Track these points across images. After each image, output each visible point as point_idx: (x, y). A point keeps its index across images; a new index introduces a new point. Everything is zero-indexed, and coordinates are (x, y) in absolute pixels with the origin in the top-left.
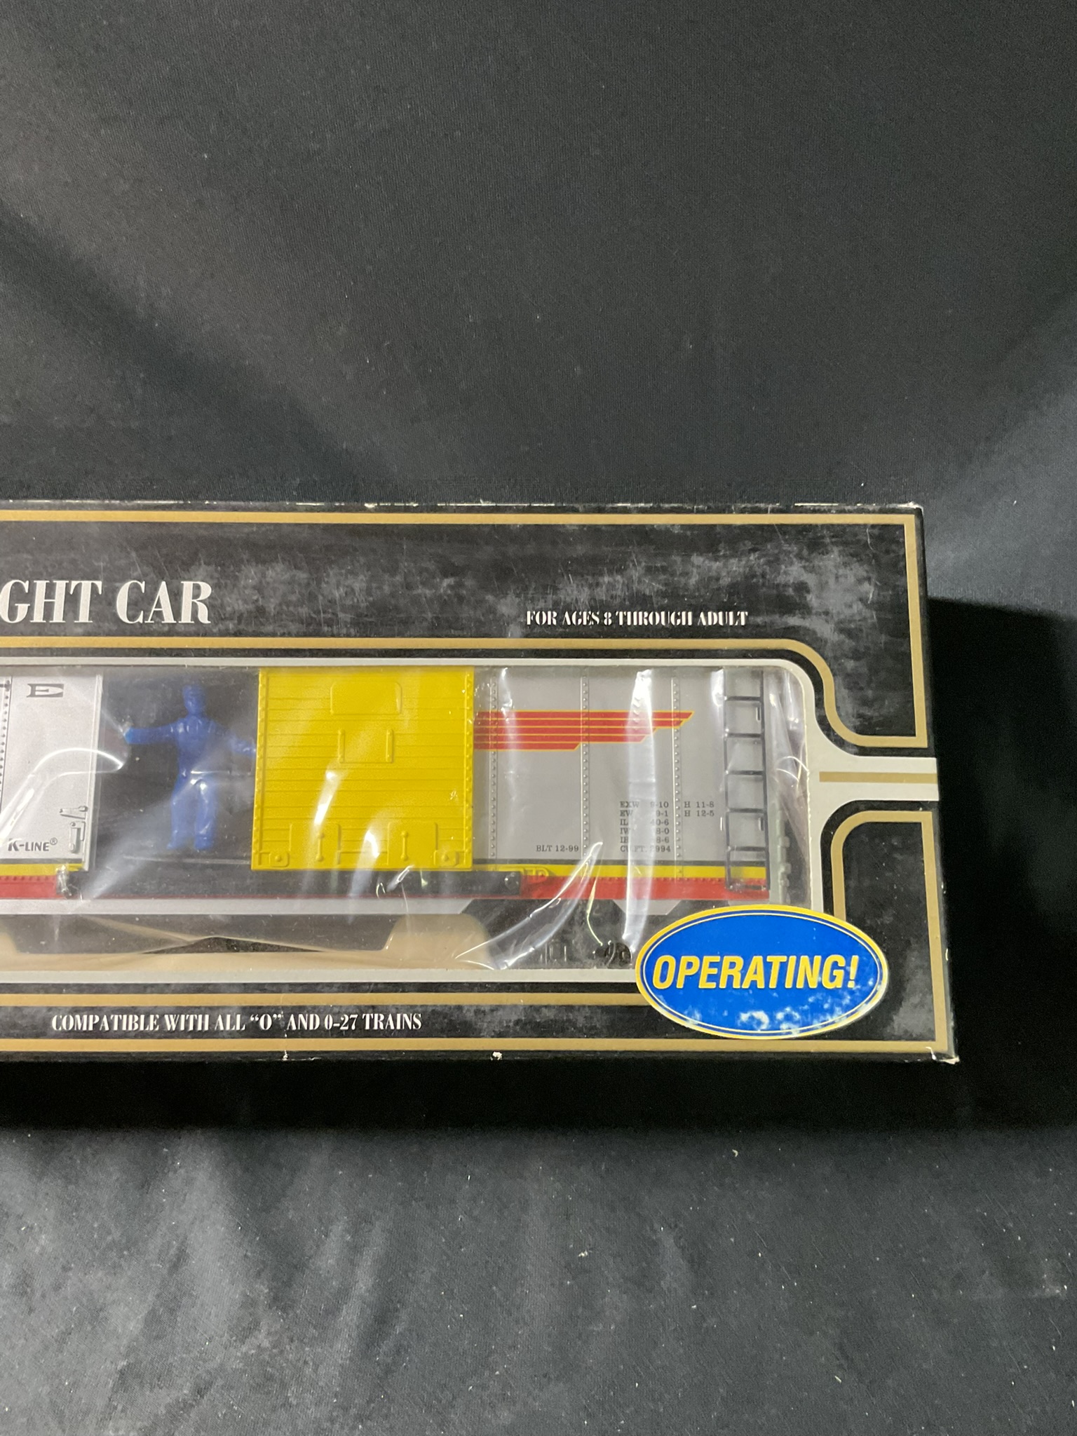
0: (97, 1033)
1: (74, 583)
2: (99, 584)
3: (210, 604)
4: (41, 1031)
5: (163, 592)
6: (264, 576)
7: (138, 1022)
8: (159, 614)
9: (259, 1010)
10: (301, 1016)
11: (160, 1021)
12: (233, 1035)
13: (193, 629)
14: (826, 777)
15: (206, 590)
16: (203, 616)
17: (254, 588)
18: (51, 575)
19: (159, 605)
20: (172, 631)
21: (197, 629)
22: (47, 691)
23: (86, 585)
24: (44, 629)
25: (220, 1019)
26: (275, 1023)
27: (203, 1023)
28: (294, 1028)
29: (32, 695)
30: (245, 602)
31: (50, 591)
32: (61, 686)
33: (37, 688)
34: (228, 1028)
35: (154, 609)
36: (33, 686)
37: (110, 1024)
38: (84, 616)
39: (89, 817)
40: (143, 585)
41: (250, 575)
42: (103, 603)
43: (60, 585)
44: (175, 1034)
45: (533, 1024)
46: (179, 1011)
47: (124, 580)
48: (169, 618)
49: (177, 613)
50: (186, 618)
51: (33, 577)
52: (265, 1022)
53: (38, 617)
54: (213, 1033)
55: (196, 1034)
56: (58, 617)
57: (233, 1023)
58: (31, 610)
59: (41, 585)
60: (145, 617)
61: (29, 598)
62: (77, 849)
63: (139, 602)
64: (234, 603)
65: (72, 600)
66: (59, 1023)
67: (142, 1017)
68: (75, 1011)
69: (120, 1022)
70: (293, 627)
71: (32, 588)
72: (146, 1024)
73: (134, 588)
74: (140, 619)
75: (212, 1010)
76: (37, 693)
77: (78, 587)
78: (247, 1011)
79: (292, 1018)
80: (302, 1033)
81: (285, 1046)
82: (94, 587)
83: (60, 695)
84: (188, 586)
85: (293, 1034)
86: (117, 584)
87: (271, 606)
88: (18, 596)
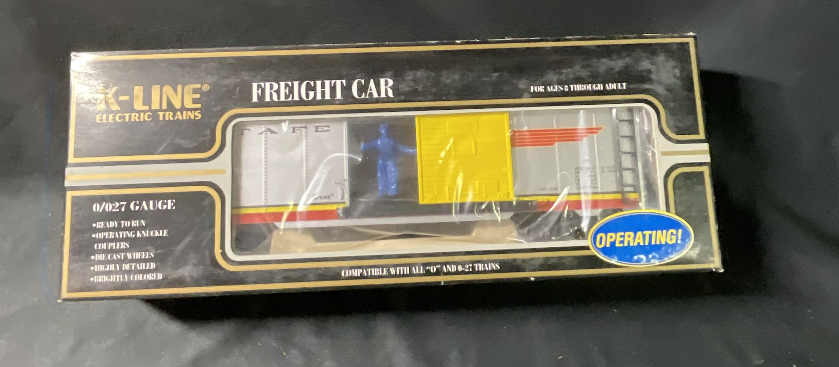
0: (362, 277)
1: (333, 82)
2: (344, 81)
3: (393, 88)
4: (337, 277)
5: (372, 84)
6: (415, 75)
7: (379, 271)
8: (371, 94)
9: (430, 264)
10: (448, 266)
11: (388, 271)
12: (419, 275)
13: (386, 100)
14: (664, 154)
15: (391, 82)
16: (391, 94)
17: (412, 80)
18: (322, 78)
19: (371, 90)
20: (377, 101)
21: (388, 100)
22: (323, 129)
23: (338, 82)
24: (323, 102)
25: (414, 268)
26: (437, 269)
27: (407, 270)
28: (445, 271)
29: (317, 131)
30: (409, 87)
31: (323, 86)
32: (328, 126)
33: (319, 128)
34: (417, 272)
35: (369, 91)
36: (317, 127)
37: (367, 273)
38: (339, 96)
39: (347, 184)
40: (363, 81)
41: (409, 76)
42: (347, 89)
43: (327, 82)
44: (396, 276)
45: (547, 265)
46: (395, 266)
47: (354, 80)
48: (375, 95)
49: (379, 93)
50: (383, 95)
51: (314, 80)
52: (433, 269)
53: (319, 97)
54: (411, 275)
55: (404, 276)
56: (328, 97)
57: (419, 270)
58: (315, 94)
59: (319, 83)
60: (365, 95)
61: (314, 89)
62: (343, 197)
63: (362, 89)
64: (404, 87)
65: (333, 89)
66: (345, 273)
67: (381, 269)
68: (352, 268)
69: (371, 272)
70: (430, 97)
71: (315, 84)
72: (383, 272)
73: (359, 83)
74: (363, 96)
75: (410, 265)
76: (319, 130)
77: (335, 83)
78: (425, 265)
79: (444, 267)
80: (449, 273)
81: (442, 279)
82: (342, 83)
83: (328, 131)
84: (382, 81)
85: (445, 274)
86: (352, 81)
87: (420, 88)
88: (309, 88)
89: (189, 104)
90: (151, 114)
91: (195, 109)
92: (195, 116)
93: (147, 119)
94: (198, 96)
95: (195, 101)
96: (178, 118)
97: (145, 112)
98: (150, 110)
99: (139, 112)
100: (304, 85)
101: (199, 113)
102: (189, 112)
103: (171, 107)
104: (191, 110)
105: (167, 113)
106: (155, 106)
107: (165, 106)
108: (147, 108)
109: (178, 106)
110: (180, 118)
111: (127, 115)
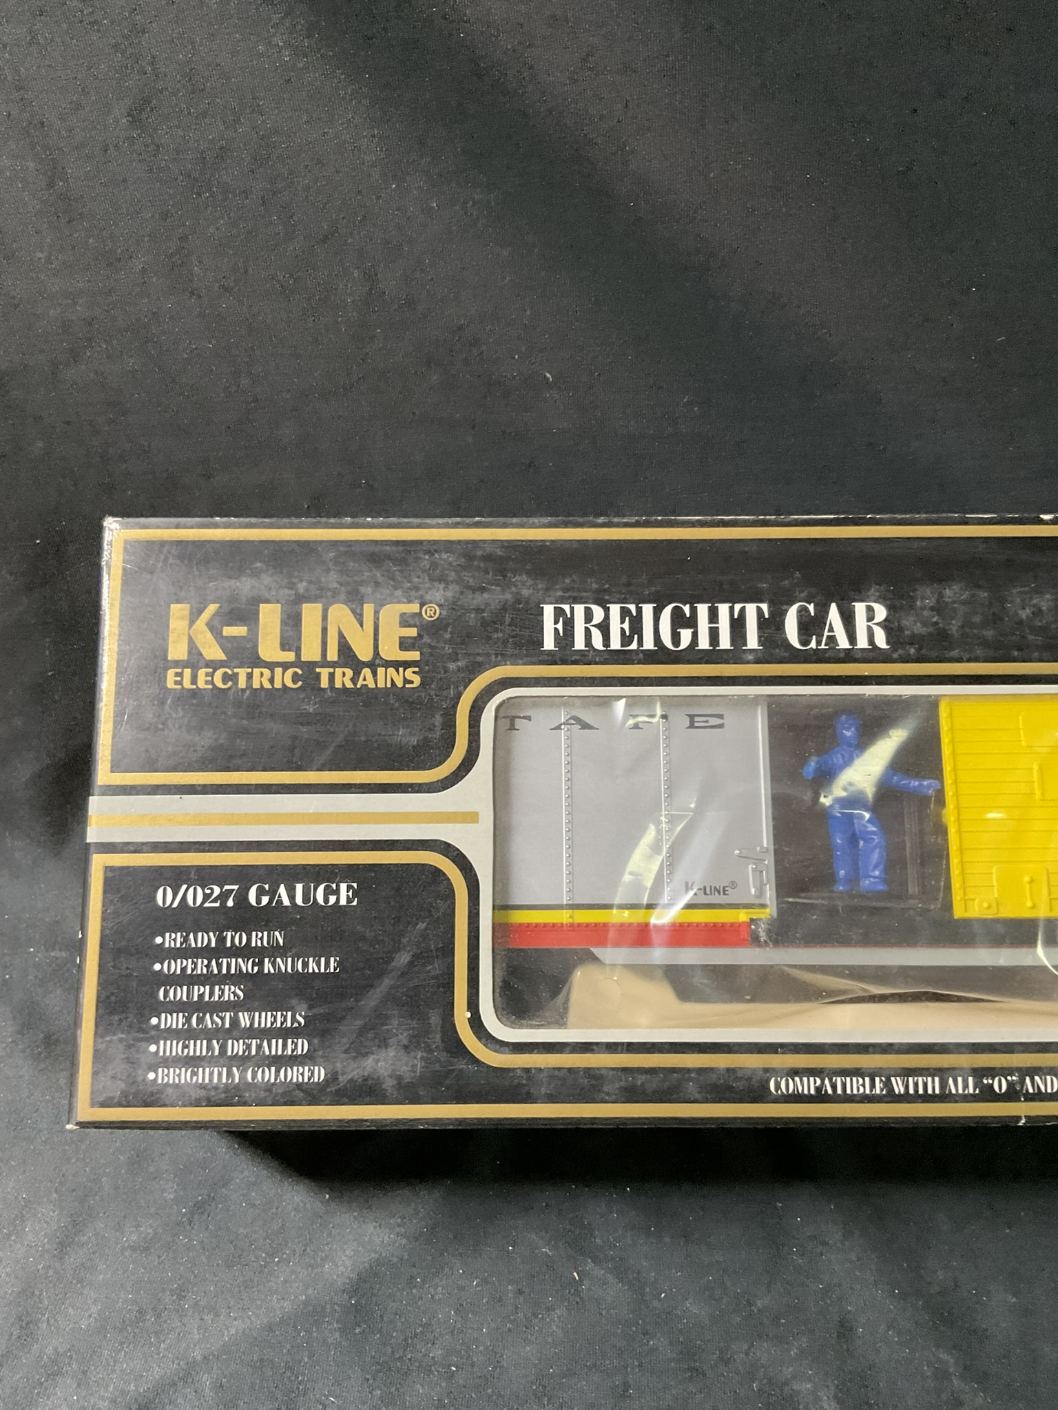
0: (820, 1097)
1: (738, 607)
2: (764, 607)
3: (885, 625)
4: (758, 1093)
5: (834, 614)
6: (941, 596)
7: (864, 1085)
8: (832, 639)
9: (992, 1072)
10: (1037, 1078)
11: (888, 1084)
12: (966, 1098)
13: (871, 655)
15: (881, 612)
16: (881, 640)
17: (932, 609)
18: (713, 598)
19: (831, 629)
20: (849, 656)
21: (873, 654)
22: (707, 722)
23: (751, 609)
24: (713, 656)
25: (951, 1081)
26: (1010, 1084)
27: (934, 1085)
28: (1031, 1091)
29: (692, 726)
30: (924, 625)
31: (713, 616)
32: (721, 716)
33: (697, 719)
34: (960, 1091)
35: (826, 633)
36: (692, 717)
37: (834, 1087)
38: (752, 642)
39: (769, 861)
40: (811, 608)
41: (926, 597)
42: (771, 627)
43: (723, 609)
44: (905, 1098)
46: (907, 1072)
47: (791, 603)
48: (843, 643)
49: (852, 637)
50: (862, 643)
51: (693, 600)
52: (1000, 1085)
53: (704, 643)
54: (945, 1097)
55: (927, 1098)
56: (725, 643)
57: (966, 1086)
58: (695, 635)
59: (703, 609)
60: (819, 643)
61: (692, 623)
62: (761, 893)
63: (809, 627)
64: (913, 625)
65: (738, 625)
66: (778, 1087)
67: (867, 1079)
68: (794, 1072)
69: (844, 1085)
70: (979, 652)
71: (694, 611)
72: (873, 1086)
73: (802, 612)
74: (813, 645)
75: (941, 1072)
76: (696, 724)
77: (743, 610)
78: (979, 1073)
79: (1028, 1080)
80: (1039, 1096)
81: (1021, 1111)
82: (759, 611)
83: (721, 726)
84: (860, 608)
85: (1030, 1098)
86: (785, 607)
87: (954, 628)
88: (679, 621)
89: (390, 651)
90: (300, 672)
91: (406, 664)
92: (406, 681)
93: (289, 684)
94: (412, 632)
95: (405, 644)
96: (365, 683)
97: (285, 666)
98: (298, 663)
99: (271, 666)
100: (667, 612)
101: (414, 672)
102: (391, 670)
103: (347, 655)
104: (396, 665)
105: (339, 671)
106: (310, 652)
107: (333, 655)
108: (290, 656)
109: (364, 654)
110: (371, 685)
111: (242, 673)
